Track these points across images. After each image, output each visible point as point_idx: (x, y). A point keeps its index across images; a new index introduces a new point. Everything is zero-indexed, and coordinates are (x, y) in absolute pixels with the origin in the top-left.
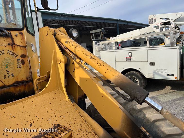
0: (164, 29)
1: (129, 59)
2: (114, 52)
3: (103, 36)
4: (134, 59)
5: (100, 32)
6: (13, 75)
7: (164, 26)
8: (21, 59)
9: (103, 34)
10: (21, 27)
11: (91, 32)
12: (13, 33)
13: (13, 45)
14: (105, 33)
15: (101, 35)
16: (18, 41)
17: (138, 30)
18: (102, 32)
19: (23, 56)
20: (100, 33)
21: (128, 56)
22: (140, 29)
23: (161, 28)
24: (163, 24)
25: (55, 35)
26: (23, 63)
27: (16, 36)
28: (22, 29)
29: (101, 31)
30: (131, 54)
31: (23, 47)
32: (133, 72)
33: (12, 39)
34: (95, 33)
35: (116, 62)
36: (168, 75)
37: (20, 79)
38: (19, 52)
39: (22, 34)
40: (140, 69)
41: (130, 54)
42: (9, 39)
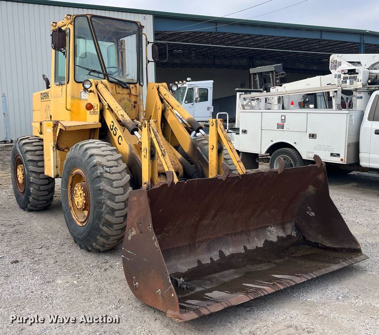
0: (348, 81)
1: (281, 127)
2: (261, 113)
3: (278, 81)
4: (288, 127)
5: (272, 72)
7: (347, 75)
8: (134, 104)
9: (277, 76)
10: (136, 82)
11: (252, 71)
12: (131, 86)
13: (130, 94)
14: (282, 74)
15: (273, 78)
16: (133, 92)
17: (318, 77)
18: (276, 73)
19: (135, 102)
20: (271, 75)
21: (280, 122)
22: (322, 76)
23: (344, 78)
24: (347, 72)
25: (158, 89)
26: (135, 107)
27: (133, 88)
28: (136, 83)
29: (274, 70)
30: (285, 119)
31: (136, 96)
32: (288, 149)
33: (130, 90)
34: (261, 73)
35: (262, 130)
36: (332, 155)
38: (133, 99)
39: (136, 86)
40: (295, 143)
41: (283, 118)
42: (128, 90)
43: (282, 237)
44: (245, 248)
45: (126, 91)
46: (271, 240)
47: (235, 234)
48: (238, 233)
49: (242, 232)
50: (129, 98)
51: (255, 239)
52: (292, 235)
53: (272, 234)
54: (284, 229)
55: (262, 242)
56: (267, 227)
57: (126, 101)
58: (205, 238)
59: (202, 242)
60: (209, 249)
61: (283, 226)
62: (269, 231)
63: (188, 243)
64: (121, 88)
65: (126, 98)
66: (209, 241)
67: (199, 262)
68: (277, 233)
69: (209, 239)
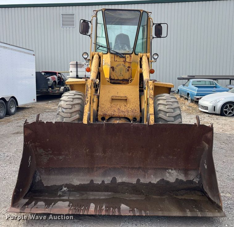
6: (122, 75)
8: (128, 68)
10: (132, 53)
12: (127, 56)
13: (125, 61)
16: (128, 60)
19: (129, 67)
26: (128, 70)
27: (128, 57)
31: (130, 63)
33: (125, 59)
37: (125, 78)
38: (127, 65)
39: (131, 56)
42: (124, 59)
43: (181, 181)
44: (138, 180)
45: (122, 59)
46: (168, 180)
47: (133, 168)
48: (136, 168)
49: (140, 168)
50: (124, 64)
51: (152, 176)
52: (195, 181)
53: (172, 176)
54: (186, 174)
55: (158, 180)
56: (168, 169)
57: (122, 66)
58: (103, 166)
59: (100, 168)
60: (105, 174)
61: (186, 172)
62: (169, 173)
63: (87, 166)
64: (118, 57)
65: (121, 64)
66: (106, 169)
67: (92, 181)
68: (177, 176)
69: (107, 167)
